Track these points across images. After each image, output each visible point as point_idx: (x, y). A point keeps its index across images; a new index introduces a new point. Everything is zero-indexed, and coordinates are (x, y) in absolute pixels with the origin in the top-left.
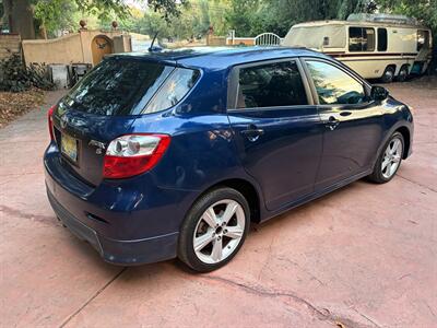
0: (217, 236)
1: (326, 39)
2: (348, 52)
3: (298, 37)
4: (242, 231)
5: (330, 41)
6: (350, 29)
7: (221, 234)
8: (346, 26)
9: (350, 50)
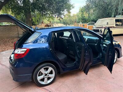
0: (45, 76)
1: (107, 23)
2: (115, 26)
3: (99, 23)
4: (54, 76)
5: (109, 23)
6: (116, 20)
7: (47, 76)
8: (114, 19)
9: (116, 26)
